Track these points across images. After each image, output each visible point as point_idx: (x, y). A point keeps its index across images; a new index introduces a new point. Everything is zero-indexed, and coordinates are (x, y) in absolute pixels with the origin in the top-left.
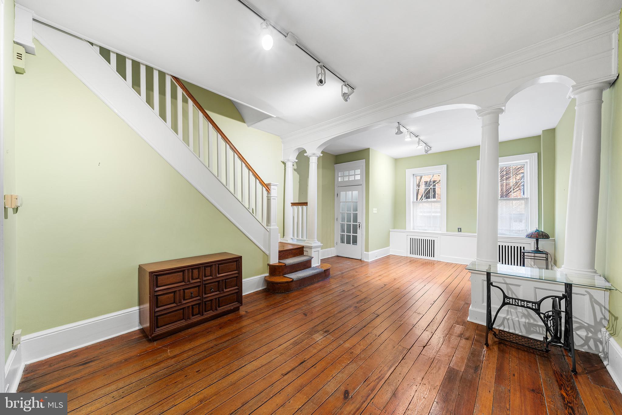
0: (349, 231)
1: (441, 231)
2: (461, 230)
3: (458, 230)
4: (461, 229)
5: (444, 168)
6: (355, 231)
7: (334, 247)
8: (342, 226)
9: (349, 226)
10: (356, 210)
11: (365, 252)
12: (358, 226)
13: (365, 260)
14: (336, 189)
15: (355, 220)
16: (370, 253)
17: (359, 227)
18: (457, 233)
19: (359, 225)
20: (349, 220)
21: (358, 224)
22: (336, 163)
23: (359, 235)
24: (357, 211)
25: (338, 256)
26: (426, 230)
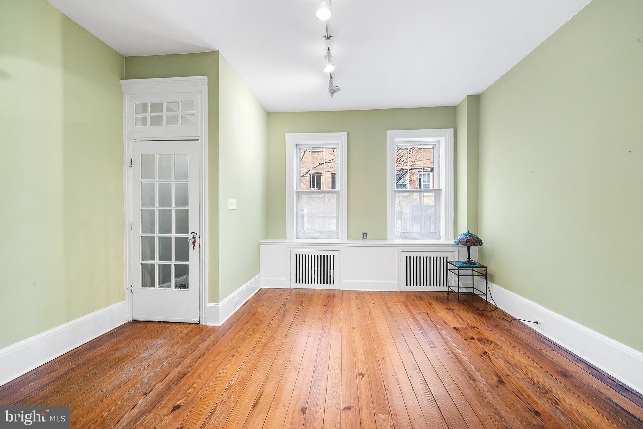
0: (165, 256)
1: (338, 238)
2: (366, 236)
3: (363, 236)
4: (366, 234)
5: (343, 137)
6: (183, 254)
7: (125, 300)
8: (148, 243)
9: (165, 243)
10: (183, 200)
11: (209, 305)
12: (190, 243)
13: (208, 324)
14: (126, 147)
15: (183, 226)
16: (221, 304)
17: (194, 243)
18: (361, 242)
19: (194, 238)
20: (166, 228)
21: (190, 236)
22: (127, 76)
23: (193, 263)
24: (186, 203)
25: (135, 322)
26: (316, 238)
